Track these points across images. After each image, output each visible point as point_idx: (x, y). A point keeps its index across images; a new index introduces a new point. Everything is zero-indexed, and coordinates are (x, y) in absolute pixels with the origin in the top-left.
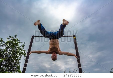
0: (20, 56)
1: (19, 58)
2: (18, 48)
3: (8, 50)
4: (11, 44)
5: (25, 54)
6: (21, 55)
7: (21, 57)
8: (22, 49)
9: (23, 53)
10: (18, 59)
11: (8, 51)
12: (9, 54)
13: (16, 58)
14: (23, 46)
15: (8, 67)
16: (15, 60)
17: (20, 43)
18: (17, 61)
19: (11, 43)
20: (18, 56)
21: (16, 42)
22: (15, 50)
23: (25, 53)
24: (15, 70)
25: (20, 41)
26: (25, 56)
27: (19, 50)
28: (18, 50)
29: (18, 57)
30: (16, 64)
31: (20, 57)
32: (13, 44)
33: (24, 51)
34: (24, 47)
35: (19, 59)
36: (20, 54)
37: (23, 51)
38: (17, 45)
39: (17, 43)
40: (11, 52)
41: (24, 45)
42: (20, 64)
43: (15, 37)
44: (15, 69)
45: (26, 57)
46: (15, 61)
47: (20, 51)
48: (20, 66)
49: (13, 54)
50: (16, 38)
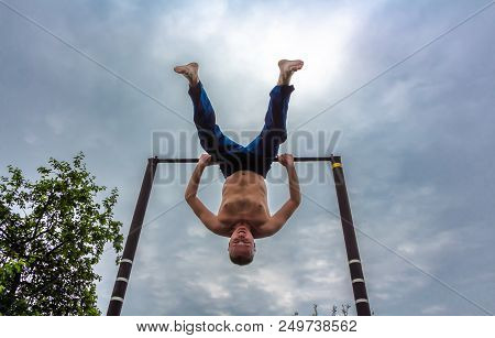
0: (94, 247)
1: (90, 256)
2: (89, 210)
3: (45, 219)
4: (58, 194)
5: (118, 239)
6: (102, 244)
7: (99, 252)
8: (104, 216)
9: (108, 236)
10: (87, 260)
11: (43, 225)
12: (49, 239)
13: (79, 254)
15: (46, 295)
16: (73, 262)
17: (95, 188)
18: (81, 269)
19: (58, 188)
20: (87, 245)
21: (80, 188)
22: (76, 218)
23: (120, 233)
24: (75, 307)
25: (96, 182)
26: (118, 248)
27: (94, 221)
28: (86, 218)
29: (88, 250)
30: (80, 283)
31: (95, 251)
32: (66, 192)
33: (115, 225)
34: (113, 209)
35: (94, 261)
36: (96, 238)
37: (111, 223)
38: (84, 199)
39: (82, 191)
40: (58, 230)
41: (113, 200)
42: (95, 281)
43: (77, 163)
44: (75, 305)
45: (121, 253)
46: (73, 269)
47: (95, 225)
48: (97, 292)
49: (68, 238)
50: (78, 170)
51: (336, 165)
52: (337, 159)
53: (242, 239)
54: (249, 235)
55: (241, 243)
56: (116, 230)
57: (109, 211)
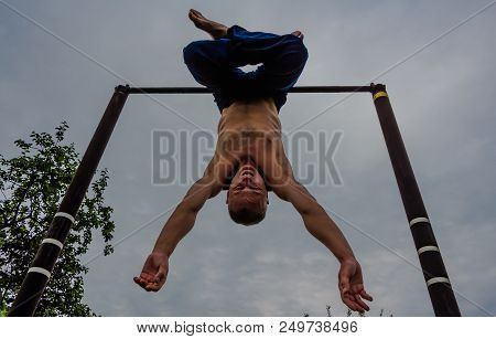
0: (82, 236)
5: (109, 227)
7: (86, 241)
8: (94, 201)
14: (100, 187)
18: (66, 260)
20: (73, 233)
23: (110, 220)
29: (75, 239)
31: (82, 240)
33: (105, 211)
35: (80, 251)
37: (101, 209)
43: (60, 135)
50: (61, 144)
54: (258, 178)
56: (106, 217)
57: (99, 195)
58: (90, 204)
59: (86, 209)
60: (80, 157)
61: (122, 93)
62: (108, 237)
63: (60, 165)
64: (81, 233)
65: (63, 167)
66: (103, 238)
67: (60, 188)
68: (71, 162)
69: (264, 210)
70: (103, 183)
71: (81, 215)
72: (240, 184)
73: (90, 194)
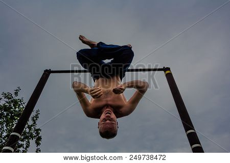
5: (39, 139)
6: (29, 142)
7: (27, 147)
8: (32, 126)
9: (32, 137)
14: (35, 119)
20: (20, 142)
23: (40, 135)
29: (22, 146)
31: (25, 146)
33: (37, 131)
34: (37, 122)
37: (35, 130)
43: (16, 94)
50: (17, 98)
51: (168, 72)
52: (168, 69)
53: (109, 118)
54: (113, 116)
55: (108, 121)
56: (38, 134)
57: (35, 123)
58: (30, 128)
59: (27, 130)
60: (26, 104)
61: (47, 73)
62: (38, 144)
63: (15, 108)
64: (25, 143)
65: (17, 109)
66: (35, 145)
67: (15, 120)
68: (21, 106)
69: (116, 131)
70: (37, 117)
71: (25, 133)
72: (104, 119)
73: (30, 122)
